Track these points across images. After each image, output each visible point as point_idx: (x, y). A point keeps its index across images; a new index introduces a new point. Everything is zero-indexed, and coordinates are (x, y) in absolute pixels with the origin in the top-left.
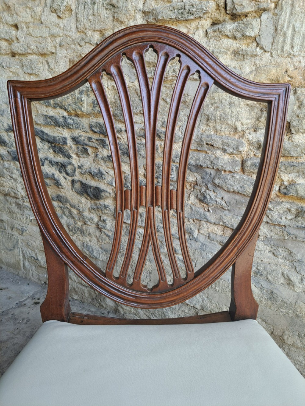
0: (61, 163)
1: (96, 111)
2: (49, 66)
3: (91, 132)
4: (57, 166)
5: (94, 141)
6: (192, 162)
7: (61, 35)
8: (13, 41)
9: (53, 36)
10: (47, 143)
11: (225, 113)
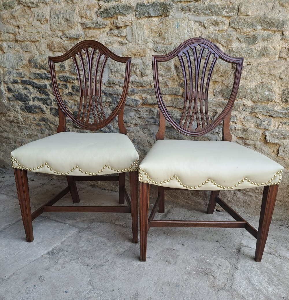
0: (44, 99)
1: (61, 70)
2: (37, 47)
3: (60, 81)
4: (42, 101)
5: (61, 85)
6: (107, 92)
7: (42, 32)
8: (16, 34)
9: (38, 32)
10: (36, 88)
11: (118, 69)
